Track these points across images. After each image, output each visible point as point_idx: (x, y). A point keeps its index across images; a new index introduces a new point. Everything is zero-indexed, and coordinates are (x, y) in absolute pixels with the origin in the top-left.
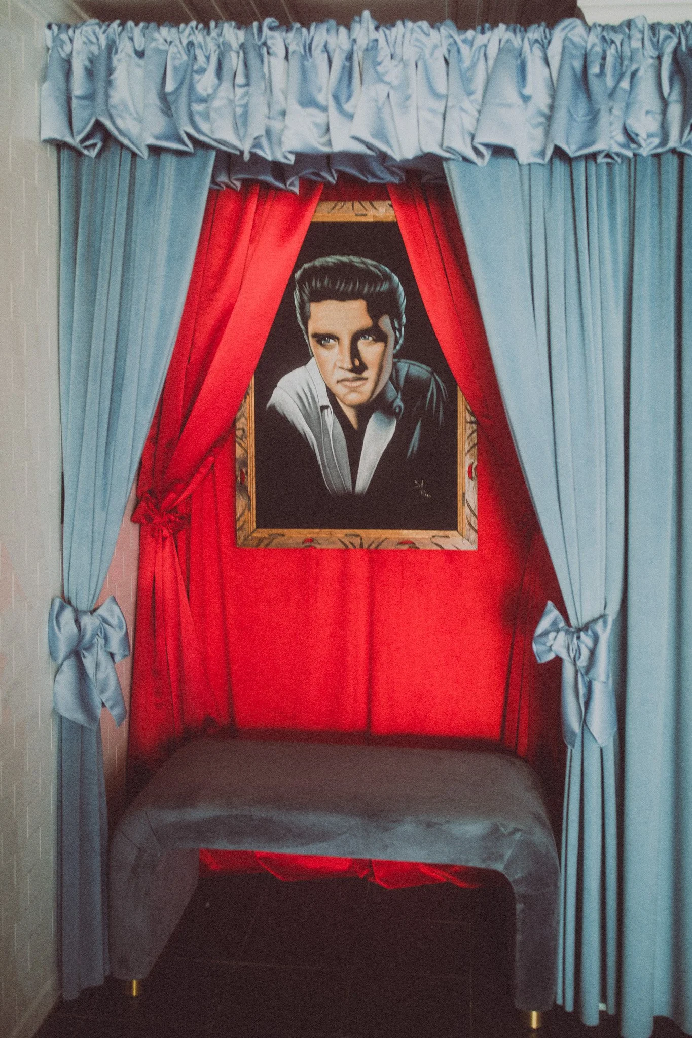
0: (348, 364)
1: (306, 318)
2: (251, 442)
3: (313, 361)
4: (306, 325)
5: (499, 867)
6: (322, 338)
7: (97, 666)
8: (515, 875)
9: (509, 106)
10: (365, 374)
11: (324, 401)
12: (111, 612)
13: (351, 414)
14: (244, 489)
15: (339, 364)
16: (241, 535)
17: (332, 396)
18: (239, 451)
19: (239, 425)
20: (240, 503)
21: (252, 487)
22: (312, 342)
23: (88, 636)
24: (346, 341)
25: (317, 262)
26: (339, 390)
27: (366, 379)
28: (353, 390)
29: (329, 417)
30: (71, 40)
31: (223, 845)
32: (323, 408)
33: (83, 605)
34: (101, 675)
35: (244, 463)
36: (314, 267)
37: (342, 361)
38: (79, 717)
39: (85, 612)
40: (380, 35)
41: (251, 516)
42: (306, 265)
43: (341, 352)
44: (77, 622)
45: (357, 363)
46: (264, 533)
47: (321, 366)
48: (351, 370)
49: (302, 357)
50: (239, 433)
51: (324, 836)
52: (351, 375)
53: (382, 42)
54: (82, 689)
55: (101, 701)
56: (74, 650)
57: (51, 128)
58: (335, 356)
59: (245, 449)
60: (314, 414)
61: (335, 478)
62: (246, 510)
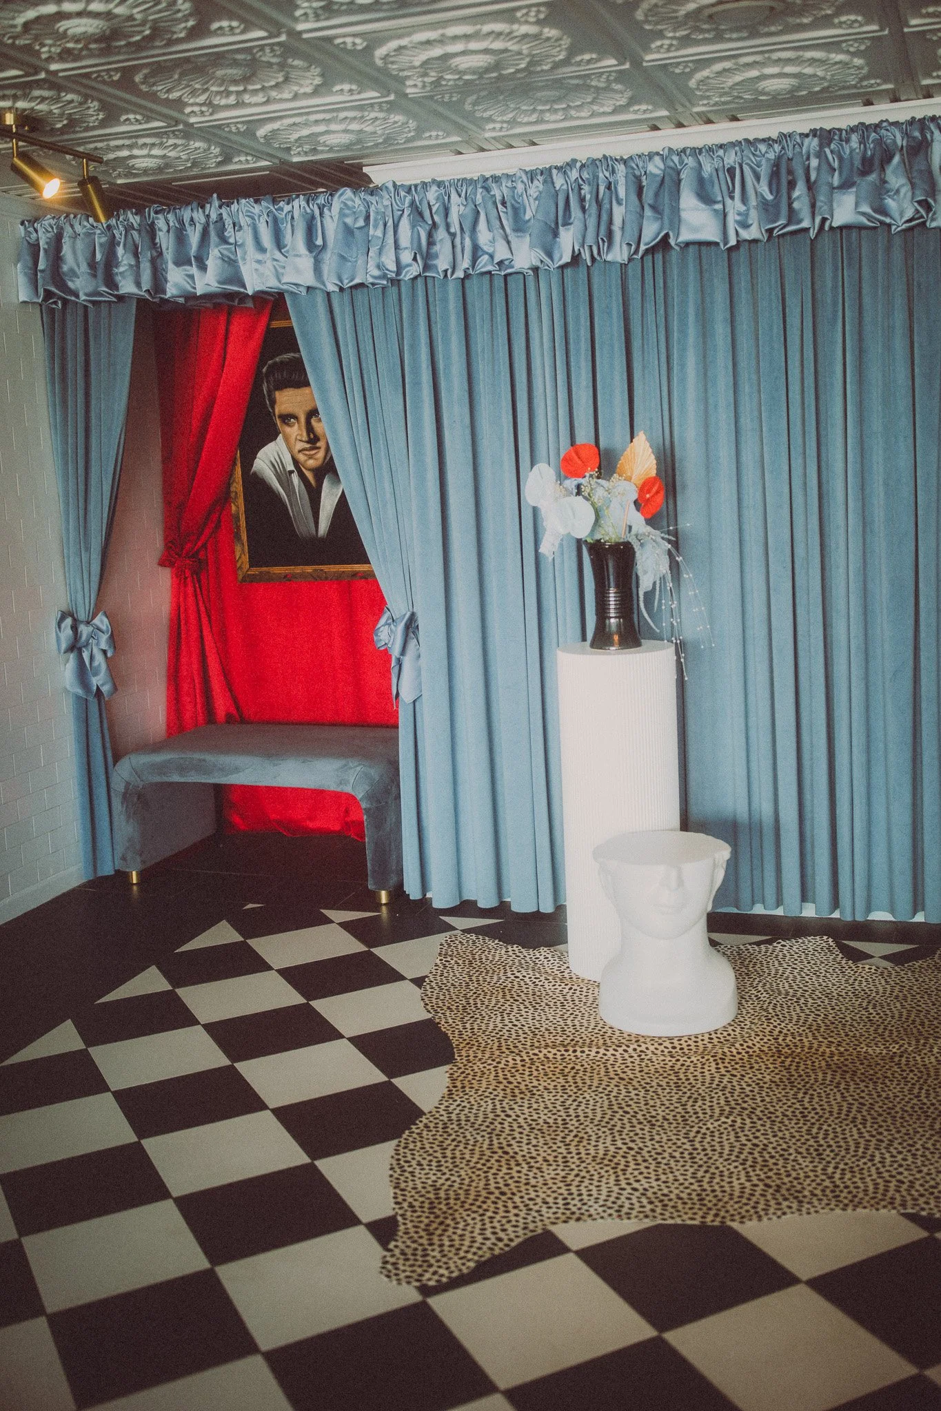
0: (305, 438)
1: (273, 402)
2: (241, 501)
3: (280, 437)
4: (273, 408)
5: (348, 789)
6: (287, 418)
7: (92, 658)
8: (359, 796)
9: (299, 256)
10: (318, 444)
11: (291, 467)
12: (102, 622)
13: (309, 475)
14: (239, 539)
15: (299, 438)
16: (240, 575)
17: (296, 462)
18: (234, 508)
19: (232, 489)
20: (238, 549)
21: (244, 537)
22: (278, 422)
23: (84, 638)
24: (303, 419)
25: (277, 359)
26: (301, 457)
27: (319, 448)
28: (311, 457)
29: (295, 479)
30: (36, 231)
31: (176, 778)
32: (291, 472)
33: (82, 616)
34: (96, 664)
35: (238, 519)
36: (275, 363)
37: (301, 435)
38: (80, 691)
39: (82, 622)
40: (224, 211)
41: (246, 558)
42: (270, 362)
43: (300, 428)
44: (74, 628)
45: (312, 436)
46: (255, 571)
47: (286, 439)
48: (307, 442)
49: (272, 435)
50: (233, 495)
51: (237, 770)
52: (308, 446)
53: (225, 216)
54: (83, 673)
55: (95, 681)
56: (75, 647)
57: (24, 294)
58: (295, 431)
59: (238, 507)
60: (284, 478)
61: (303, 526)
62: (242, 554)
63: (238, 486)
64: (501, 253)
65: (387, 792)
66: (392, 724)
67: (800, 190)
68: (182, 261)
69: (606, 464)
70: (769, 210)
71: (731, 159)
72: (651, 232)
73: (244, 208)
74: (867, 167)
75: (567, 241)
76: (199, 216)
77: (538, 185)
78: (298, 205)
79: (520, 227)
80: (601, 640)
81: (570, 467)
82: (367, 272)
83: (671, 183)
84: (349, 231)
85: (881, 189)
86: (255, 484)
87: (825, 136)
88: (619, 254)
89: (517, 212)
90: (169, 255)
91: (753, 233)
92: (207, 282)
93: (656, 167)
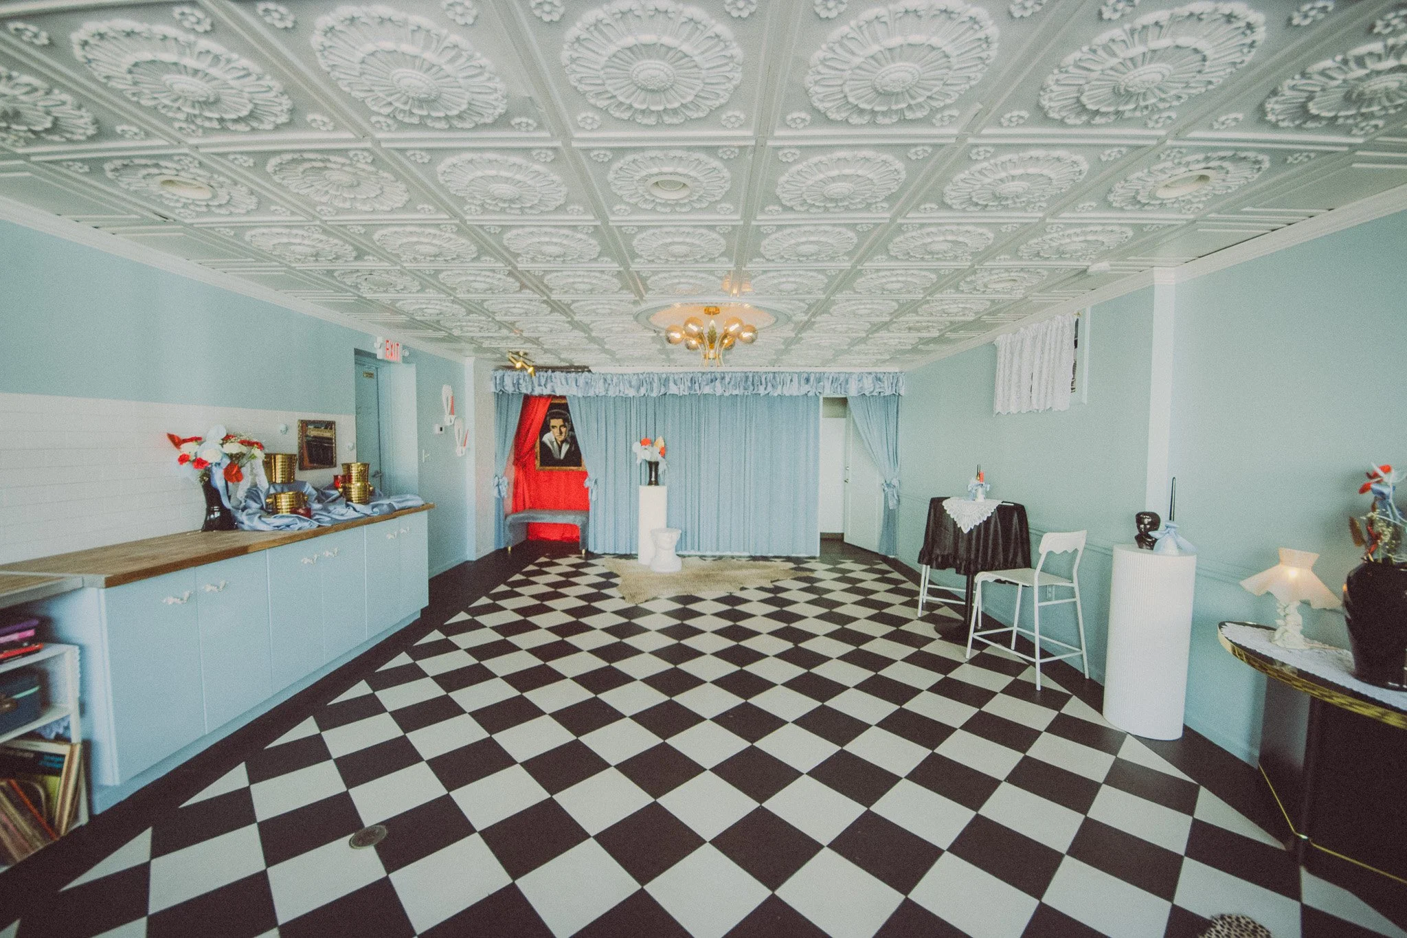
0: (558, 432)
1: (550, 422)
3: (551, 432)
5: (575, 523)
6: (553, 427)
7: (502, 488)
8: (580, 526)
9: (572, 387)
12: (505, 478)
13: (559, 442)
17: (555, 439)
22: (551, 428)
23: (500, 483)
24: (558, 427)
26: (557, 437)
27: (562, 435)
28: (560, 437)
29: (555, 443)
30: (497, 373)
32: (554, 441)
33: (500, 475)
34: (503, 490)
36: (552, 412)
38: (498, 497)
39: (500, 478)
40: (552, 374)
41: (539, 464)
42: (550, 412)
44: (498, 480)
47: (554, 433)
49: (549, 431)
52: (559, 434)
54: (499, 492)
55: (502, 494)
56: (498, 485)
57: (493, 390)
58: (556, 431)
59: (537, 449)
60: (552, 443)
61: (556, 455)
62: (537, 463)
63: (538, 444)
64: (626, 392)
65: (585, 525)
66: (588, 509)
67: (697, 384)
68: (540, 385)
69: (652, 443)
70: (690, 388)
71: (681, 376)
72: (663, 392)
73: (557, 373)
74: (712, 381)
75: (643, 391)
76: (545, 374)
77: (636, 377)
78: (573, 374)
79: (631, 386)
80: (650, 483)
81: (642, 443)
82: (591, 394)
83: (667, 380)
84: (587, 383)
85: (715, 386)
86: (543, 445)
87: (703, 373)
88: (654, 394)
89: (630, 382)
90: (536, 385)
91: (686, 393)
92: (546, 392)
93: (664, 376)
